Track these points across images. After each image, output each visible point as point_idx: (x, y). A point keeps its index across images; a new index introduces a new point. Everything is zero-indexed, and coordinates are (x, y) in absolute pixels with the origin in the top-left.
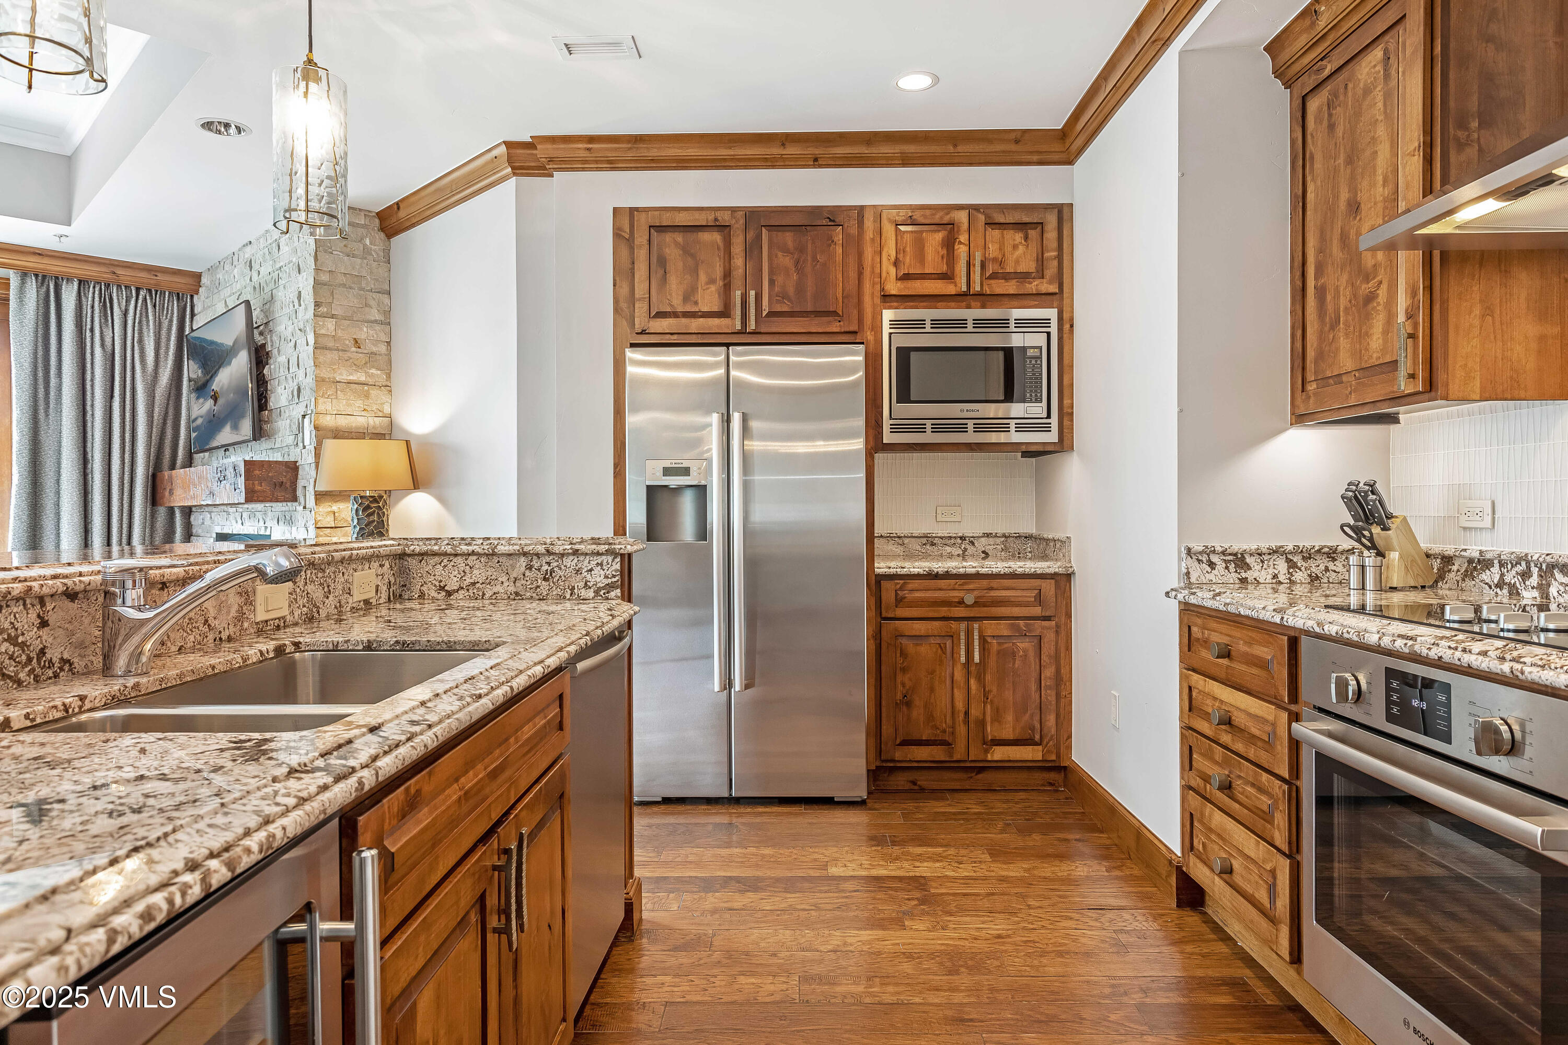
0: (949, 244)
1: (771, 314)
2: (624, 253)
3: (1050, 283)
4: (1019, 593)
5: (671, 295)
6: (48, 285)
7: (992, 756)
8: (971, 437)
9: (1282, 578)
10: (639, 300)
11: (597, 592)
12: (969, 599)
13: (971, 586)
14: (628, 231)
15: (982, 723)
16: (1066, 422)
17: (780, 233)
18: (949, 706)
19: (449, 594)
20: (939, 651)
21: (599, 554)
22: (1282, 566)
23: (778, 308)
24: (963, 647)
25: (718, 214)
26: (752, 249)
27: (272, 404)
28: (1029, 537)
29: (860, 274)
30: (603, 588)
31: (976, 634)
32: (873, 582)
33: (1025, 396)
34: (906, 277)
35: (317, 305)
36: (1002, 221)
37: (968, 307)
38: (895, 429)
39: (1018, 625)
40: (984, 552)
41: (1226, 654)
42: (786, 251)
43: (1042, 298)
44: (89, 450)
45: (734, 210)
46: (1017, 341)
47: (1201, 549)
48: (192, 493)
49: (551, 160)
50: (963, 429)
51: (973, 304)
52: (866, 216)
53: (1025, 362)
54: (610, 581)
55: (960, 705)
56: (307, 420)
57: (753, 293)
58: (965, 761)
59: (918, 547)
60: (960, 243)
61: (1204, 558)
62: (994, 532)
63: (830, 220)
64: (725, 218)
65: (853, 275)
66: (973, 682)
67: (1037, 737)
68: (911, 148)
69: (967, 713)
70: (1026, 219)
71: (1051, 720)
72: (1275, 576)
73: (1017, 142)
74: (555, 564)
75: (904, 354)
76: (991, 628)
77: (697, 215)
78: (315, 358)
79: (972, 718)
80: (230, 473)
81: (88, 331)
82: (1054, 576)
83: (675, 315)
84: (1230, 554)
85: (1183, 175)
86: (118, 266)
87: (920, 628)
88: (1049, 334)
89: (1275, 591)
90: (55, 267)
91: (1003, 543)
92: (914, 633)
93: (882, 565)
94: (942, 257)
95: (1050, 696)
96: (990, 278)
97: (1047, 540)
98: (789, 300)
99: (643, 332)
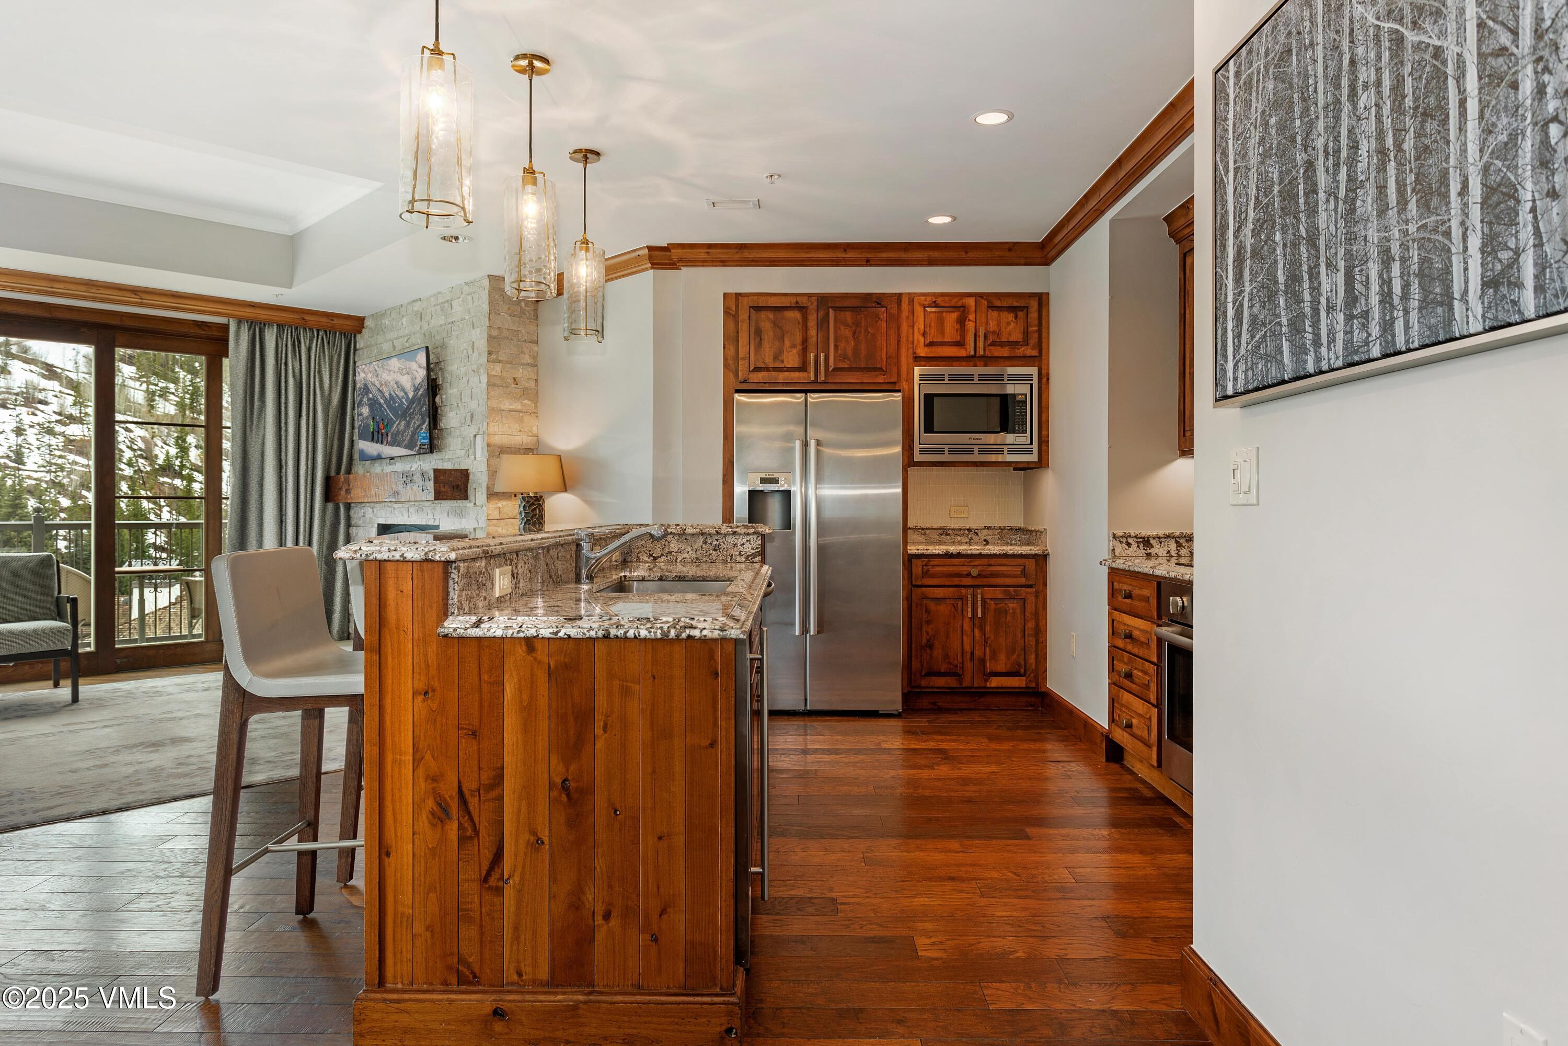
0: (962, 321)
1: (836, 369)
2: (732, 325)
3: (1033, 349)
4: (1009, 568)
5: (764, 355)
6: (255, 329)
7: (990, 683)
8: (976, 457)
9: (1173, 553)
10: (742, 359)
11: (747, 558)
12: (974, 572)
13: (976, 563)
14: (734, 309)
15: (983, 661)
16: (1044, 447)
17: (842, 313)
18: (960, 648)
19: (655, 558)
20: (953, 609)
21: (748, 534)
22: (1173, 546)
23: (841, 365)
24: (970, 606)
25: (799, 299)
26: (823, 324)
27: (442, 425)
28: (1018, 530)
29: (899, 341)
30: (751, 555)
31: (979, 596)
32: (907, 559)
33: (1014, 428)
34: (931, 344)
35: (490, 353)
36: (999, 305)
37: (975, 366)
38: (923, 451)
39: (1009, 591)
40: (985, 540)
41: (1129, 596)
42: (846, 325)
43: (1026, 360)
44: (283, 457)
45: (809, 295)
46: (1010, 390)
47: (1121, 534)
48: (373, 492)
49: (681, 260)
50: (970, 451)
51: (978, 363)
52: (903, 300)
53: (1015, 405)
54: (755, 551)
55: (967, 648)
56: (478, 438)
57: (823, 355)
58: (971, 688)
59: (937, 537)
60: (970, 320)
61: (1124, 540)
62: (992, 525)
63: (878, 304)
64: (803, 301)
65: (893, 341)
66: (976, 631)
67: (1022, 671)
68: (936, 254)
69: (972, 653)
70: (1016, 304)
71: (1032, 659)
72: (1169, 552)
73: (1010, 250)
74: (721, 541)
75: (929, 399)
76: (990, 593)
77: (783, 299)
78: (488, 393)
79: (976, 657)
80: (418, 478)
81: (283, 365)
82: (1035, 556)
83: (767, 369)
84: (1140, 538)
85: (1112, 298)
86: (307, 313)
87: (939, 592)
88: (1032, 385)
89: (1168, 561)
90: (262, 315)
91: (999, 533)
92: (935, 596)
93: (913, 547)
94: (957, 330)
95: (1031, 641)
96: (990, 345)
97: (1031, 531)
98: (849, 360)
99: (745, 381)
